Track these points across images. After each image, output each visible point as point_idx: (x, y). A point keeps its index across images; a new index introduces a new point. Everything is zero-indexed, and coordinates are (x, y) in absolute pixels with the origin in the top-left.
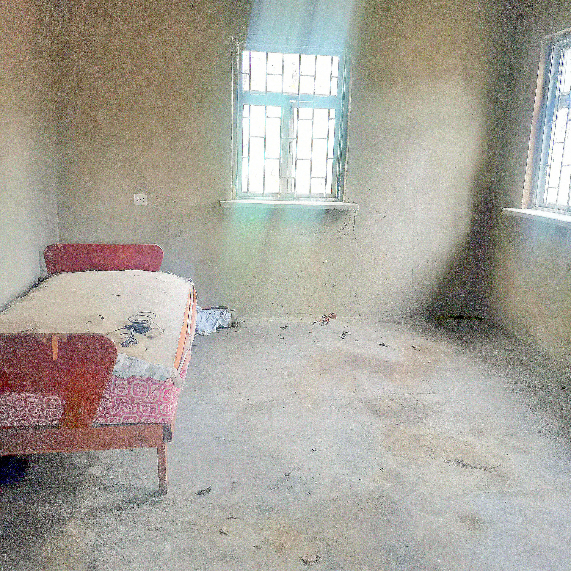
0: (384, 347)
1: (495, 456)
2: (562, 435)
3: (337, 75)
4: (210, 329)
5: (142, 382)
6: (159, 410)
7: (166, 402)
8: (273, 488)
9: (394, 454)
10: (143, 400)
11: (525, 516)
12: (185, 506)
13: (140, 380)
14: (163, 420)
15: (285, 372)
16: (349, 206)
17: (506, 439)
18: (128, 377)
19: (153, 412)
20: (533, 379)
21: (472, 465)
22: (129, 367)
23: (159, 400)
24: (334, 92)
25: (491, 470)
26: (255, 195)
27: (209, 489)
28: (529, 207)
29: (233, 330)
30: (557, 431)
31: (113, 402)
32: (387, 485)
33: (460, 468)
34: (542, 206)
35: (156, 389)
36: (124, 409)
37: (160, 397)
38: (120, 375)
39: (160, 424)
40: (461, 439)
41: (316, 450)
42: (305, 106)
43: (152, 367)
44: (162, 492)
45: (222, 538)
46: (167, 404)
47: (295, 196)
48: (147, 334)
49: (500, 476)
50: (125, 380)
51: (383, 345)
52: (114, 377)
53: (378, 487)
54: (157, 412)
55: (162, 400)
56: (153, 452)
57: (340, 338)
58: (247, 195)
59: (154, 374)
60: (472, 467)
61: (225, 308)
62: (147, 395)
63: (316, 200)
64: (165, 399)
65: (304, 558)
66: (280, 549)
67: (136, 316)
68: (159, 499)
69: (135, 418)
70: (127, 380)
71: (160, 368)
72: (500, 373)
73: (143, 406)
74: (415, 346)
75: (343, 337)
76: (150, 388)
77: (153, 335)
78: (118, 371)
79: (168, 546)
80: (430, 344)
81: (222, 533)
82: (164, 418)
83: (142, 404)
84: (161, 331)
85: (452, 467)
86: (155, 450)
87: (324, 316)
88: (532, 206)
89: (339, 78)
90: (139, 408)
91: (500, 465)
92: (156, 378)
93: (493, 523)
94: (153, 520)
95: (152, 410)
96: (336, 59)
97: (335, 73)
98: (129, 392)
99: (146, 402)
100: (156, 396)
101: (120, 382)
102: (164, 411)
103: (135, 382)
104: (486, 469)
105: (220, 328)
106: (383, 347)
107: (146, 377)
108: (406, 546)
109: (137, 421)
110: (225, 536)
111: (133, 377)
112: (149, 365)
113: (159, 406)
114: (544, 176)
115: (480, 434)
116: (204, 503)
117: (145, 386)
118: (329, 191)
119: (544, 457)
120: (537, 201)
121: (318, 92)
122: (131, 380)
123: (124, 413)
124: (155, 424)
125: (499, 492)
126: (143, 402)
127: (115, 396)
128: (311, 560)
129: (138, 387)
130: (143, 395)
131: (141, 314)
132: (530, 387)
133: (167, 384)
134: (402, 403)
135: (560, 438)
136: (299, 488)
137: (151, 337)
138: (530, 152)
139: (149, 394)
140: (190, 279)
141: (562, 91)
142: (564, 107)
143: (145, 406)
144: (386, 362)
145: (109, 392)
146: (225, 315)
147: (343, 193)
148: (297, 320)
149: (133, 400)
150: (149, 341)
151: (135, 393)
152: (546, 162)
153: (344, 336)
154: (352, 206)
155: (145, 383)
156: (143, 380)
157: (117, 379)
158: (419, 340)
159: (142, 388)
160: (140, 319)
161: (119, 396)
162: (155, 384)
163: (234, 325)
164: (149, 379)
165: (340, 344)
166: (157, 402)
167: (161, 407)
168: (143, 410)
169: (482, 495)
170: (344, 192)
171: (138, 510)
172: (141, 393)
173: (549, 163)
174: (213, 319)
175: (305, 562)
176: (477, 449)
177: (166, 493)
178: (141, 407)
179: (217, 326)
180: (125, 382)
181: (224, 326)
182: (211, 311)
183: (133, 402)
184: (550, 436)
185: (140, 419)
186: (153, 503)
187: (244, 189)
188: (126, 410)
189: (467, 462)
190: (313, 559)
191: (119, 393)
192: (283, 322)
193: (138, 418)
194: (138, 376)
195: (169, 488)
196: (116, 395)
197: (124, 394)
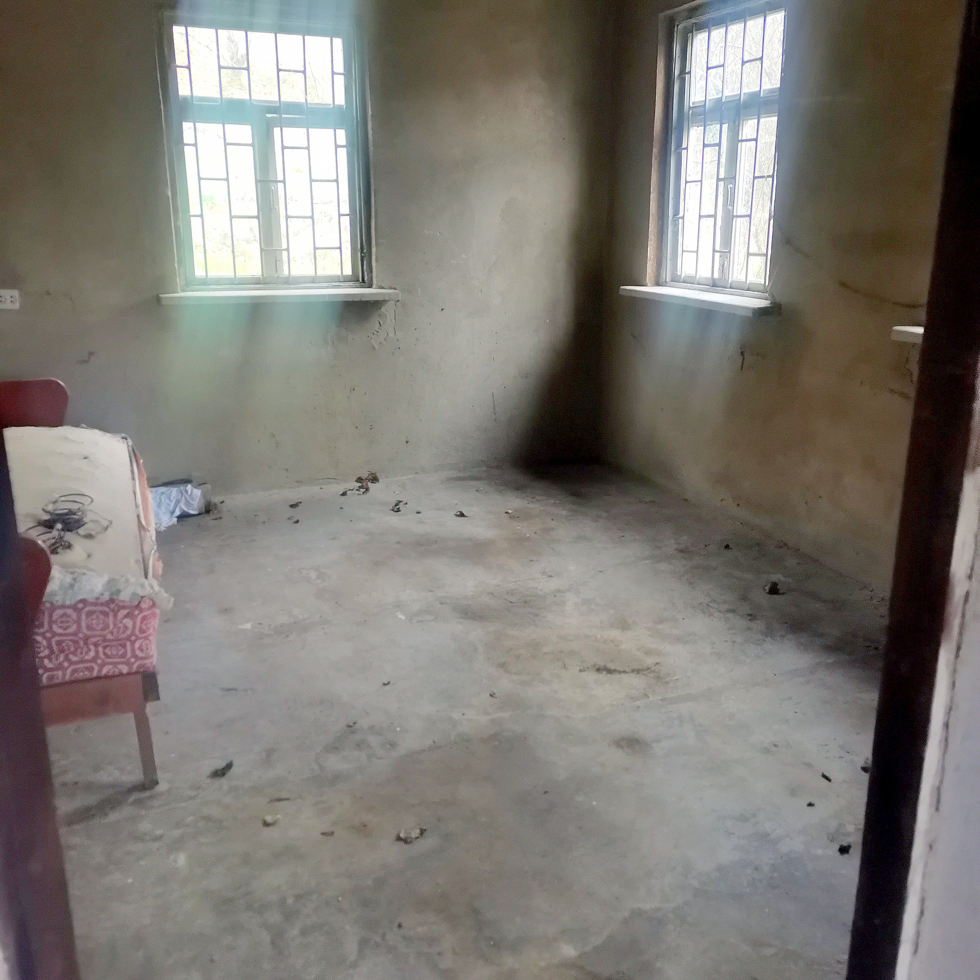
0: (464, 518)
1: (648, 652)
2: (733, 611)
3: (342, 71)
4: (166, 519)
5: (100, 608)
6: (133, 650)
7: (144, 635)
8: (334, 748)
9: (507, 671)
10: (104, 636)
11: (700, 726)
12: (193, 798)
13: (96, 604)
14: (143, 666)
15: (313, 575)
16: (384, 294)
17: (660, 626)
18: (73, 602)
19: (124, 655)
20: (685, 539)
21: (618, 669)
22: (72, 586)
23: (133, 634)
24: (341, 100)
25: (646, 673)
26: (219, 282)
27: (229, 766)
28: (658, 284)
29: (208, 519)
30: (725, 607)
31: (50, 647)
32: (506, 715)
33: (603, 676)
34: (676, 280)
35: (126, 616)
36: (71, 656)
37: (134, 627)
38: (58, 599)
39: (136, 673)
40: (599, 636)
41: (389, 683)
42: (293, 124)
43: (111, 582)
44: (148, 784)
45: (267, 830)
46: (146, 638)
47: (289, 282)
48: (81, 531)
49: (658, 678)
50: (69, 607)
51: (462, 515)
52: (48, 605)
53: (493, 721)
54: (129, 654)
55: (137, 632)
56: (128, 720)
57: (392, 512)
58: (205, 282)
59: (119, 591)
60: (620, 672)
61: (187, 481)
62: (111, 627)
63: (328, 287)
64: (142, 631)
65: (402, 835)
66: (363, 829)
67: (55, 502)
68: (147, 794)
69: (91, 669)
70: (74, 607)
71: (127, 581)
72: (637, 537)
73: (105, 647)
74: (510, 512)
75: (396, 509)
76: (115, 616)
77: (93, 533)
78: (54, 594)
79: (181, 860)
80: (531, 506)
81: (266, 824)
82: (145, 662)
83: (103, 645)
84: (105, 523)
85: (591, 676)
86: (131, 716)
87: (359, 480)
88: (661, 281)
89: (347, 74)
90: (97, 652)
91: (657, 664)
92: (125, 596)
93: (659, 741)
94: (145, 826)
95: (120, 653)
96: (338, 42)
97: (340, 67)
98: (79, 627)
99: (110, 641)
100: (126, 628)
101: (59, 612)
102: (142, 651)
103: (87, 609)
104: (638, 671)
105: (184, 517)
106: (461, 518)
107: (106, 597)
108: (546, 792)
109: (95, 674)
110: (271, 828)
111: (84, 601)
112: (106, 578)
113: (133, 643)
114: (676, 234)
115: (624, 625)
116: (225, 787)
117: (105, 614)
118: (348, 271)
119: (714, 643)
120: (667, 275)
121: (313, 99)
122: (80, 606)
123: (71, 663)
124: (129, 674)
125: (661, 700)
126: (105, 640)
127: (54, 636)
128: (414, 835)
129: (94, 617)
130: (102, 629)
131: (63, 499)
132: (681, 551)
133: (143, 605)
134: (506, 597)
135: (731, 615)
136: (373, 740)
137: (89, 536)
138: (653, 196)
139: (115, 625)
140: (123, 435)
141: (692, 100)
142: (697, 124)
143: (108, 646)
144: (470, 540)
145: (42, 630)
146: (189, 493)
147: (371, 272)
148: (315, 489)
149: (86, 639)
150: (88, 543)
151: (89, 627)
152: (677, 212)
153: (398, 507)
154: (389, 294)
155: (106, 609)
156: (102, 604)
157: (53, 608)
158: (515, 502)
159: (101, 617)
160: (63, 507)
161: (61, 635)
162: (124, 608)
163: (208, 509)
164: (112, 600)
165: (394, 520)
166: (128, 639)
167: (137, 645)
168: (105, 654)
169: (638, 707)
170: (374, 270)
171: (113, 816)
172: (101, 626)
173: (681, 214)
174: (168, 502)
175: (406, 841)
176: (623, 647)
177: (157, 783)
178: (100, 649)
179: (178, 513)
180: (70, 612)
181: (192, 512)
182: (163, 489)
183: (86, 643)
184: (716, 614)
185: (100, 670)
186: (139, 802)
187: (199, 272)
188: (75, 659)
189: (612, 666)
190: (415, 833)
191: (61, 631)
192: (293, 495)
193: (96, 668)
194: (90, 597)
195: (160, 775)
196: (54, 634)
197: (70, 631)
